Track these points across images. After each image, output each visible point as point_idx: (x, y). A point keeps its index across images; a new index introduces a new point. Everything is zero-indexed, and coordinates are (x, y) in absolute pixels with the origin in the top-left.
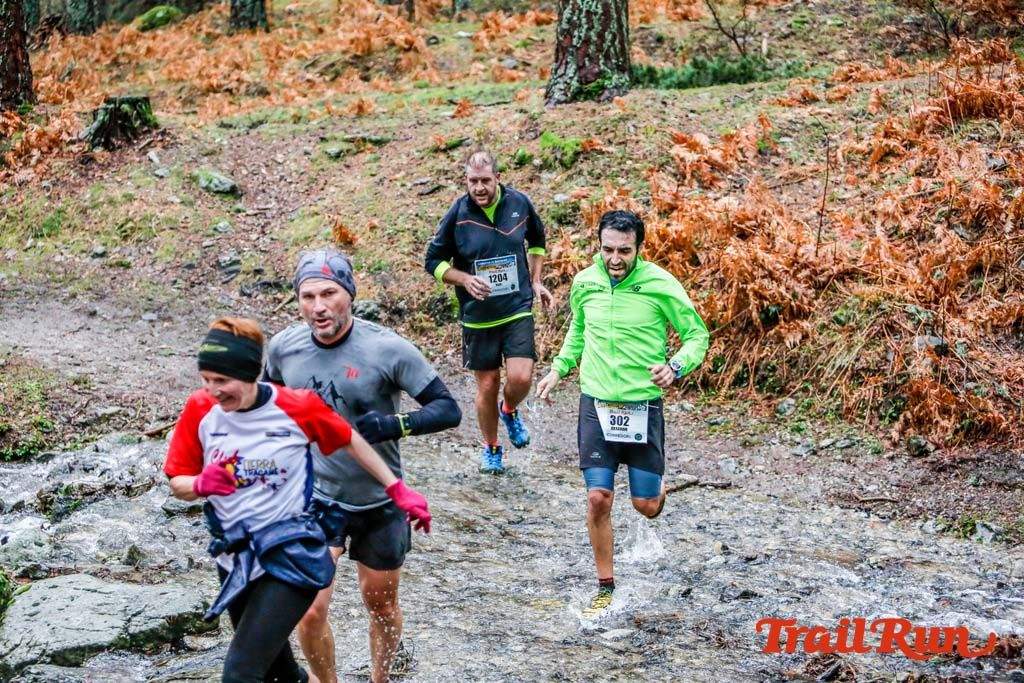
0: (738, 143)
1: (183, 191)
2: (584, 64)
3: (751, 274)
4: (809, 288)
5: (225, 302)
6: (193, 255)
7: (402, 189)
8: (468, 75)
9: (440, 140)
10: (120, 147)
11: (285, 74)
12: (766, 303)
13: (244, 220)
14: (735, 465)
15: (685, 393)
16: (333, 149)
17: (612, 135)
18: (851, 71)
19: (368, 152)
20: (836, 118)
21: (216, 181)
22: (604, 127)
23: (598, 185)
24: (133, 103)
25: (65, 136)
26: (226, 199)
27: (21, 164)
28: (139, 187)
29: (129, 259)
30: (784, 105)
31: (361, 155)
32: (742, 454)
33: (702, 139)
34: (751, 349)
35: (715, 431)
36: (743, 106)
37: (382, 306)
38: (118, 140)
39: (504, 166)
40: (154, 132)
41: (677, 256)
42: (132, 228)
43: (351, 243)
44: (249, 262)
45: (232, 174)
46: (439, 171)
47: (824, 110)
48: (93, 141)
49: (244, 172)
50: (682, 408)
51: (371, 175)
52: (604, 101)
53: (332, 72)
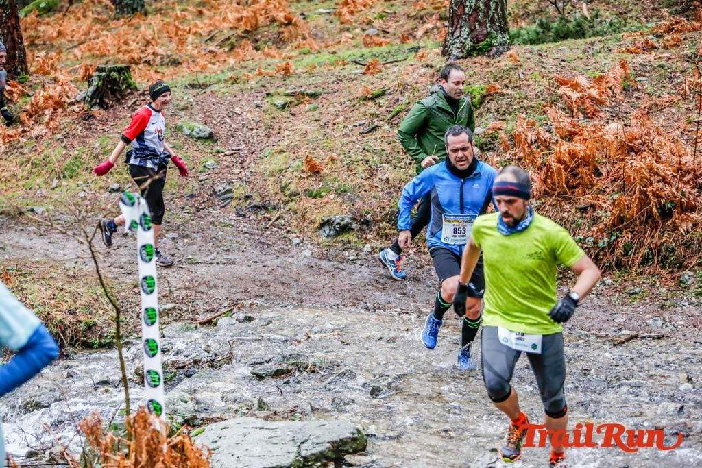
0: (607, 83)
1: (173, 138)
2: (475, 28)
3: (649, 180)
4: (693, 188)
5: (227, 221)
6: (193, 187)
7: (345, 130)
8: (339, 42)
9: (367, 91)
10: (112, 106)
11: (190, 47)
12: (663, 201)
13: (224, 158)
14: (661, 323)
16: (280, 101)
17: (507, 81)
18: (672, 25)
19: (306, 103)
20: (675, 61)
21: (197, 130)
22: (499, 76)
23: (505, 120)
24: (119, 70)
25: (65, 99)
26: (206, 143)
27: (33, 122)
30: (631, 53)
31: (302, 106)
32: (662, 314)
33: (582, 81)
34: (653, 237)
35: (635, 299)
36: (599, 54)
37: (354, 219)
38: (110, 100)
40: (136, 93)
41: (585, 169)
43: (318, 172)
44: (240, 190)
45: (206, 124)
46: (371, 115)
47: (664, 55)
48: (90, 102)
49: (214, 122)
50: (604, 283)
51: (316, 121)
52: (494, 55)
53: (229, 44)
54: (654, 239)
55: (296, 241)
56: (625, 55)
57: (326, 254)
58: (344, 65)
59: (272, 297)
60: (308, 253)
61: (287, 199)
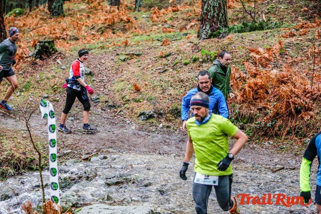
0: (272, 51)
2: (213, 25)
3: (290, 96)
4: (311, 100)
5: (97, 113)
7: (152, 71)
8: (152, 31)
9: (163, 53)
10: (45, 59)
11: (83, 32)
12: (297, 106)
13: (96, 84)
14: (295, 162)
15: (269, 139)
16: (123, 57)
18: (304, 25)
19: (135, 58)
20: (304, 41)
22: (223, 47)
24: (49, 42)
25: (24, 55)
26: (88, 77)
28: (56, 73)
29: (58, 99)
30: (284, 37)
31: (132, 60)
32: (295, 158)
33: (261, 50)
34: (292, 122)
35: (283, 151)
36: (269, 38)
37: (154, 112)
38: (44, 56)
39: (189, 62)
40: (57, 53)
41: (261, 91)
42: (57, 88)
43: (139, 90)
44: (103, 98)
45: (88, 67)
46: (164, 64)
47: (299, 39)
48: (35, 57)
49: (92, 67)
50: (269, 143)
51: (139, 67)
52: (221, 38)
53: (101, 31)
54: (292, 123)
55: (128, 122)
56: (281, 39)
57: (142, 128)
58: (153, 41)
59: (116, 148)
60: (134, 128)
61: (125, 102)
